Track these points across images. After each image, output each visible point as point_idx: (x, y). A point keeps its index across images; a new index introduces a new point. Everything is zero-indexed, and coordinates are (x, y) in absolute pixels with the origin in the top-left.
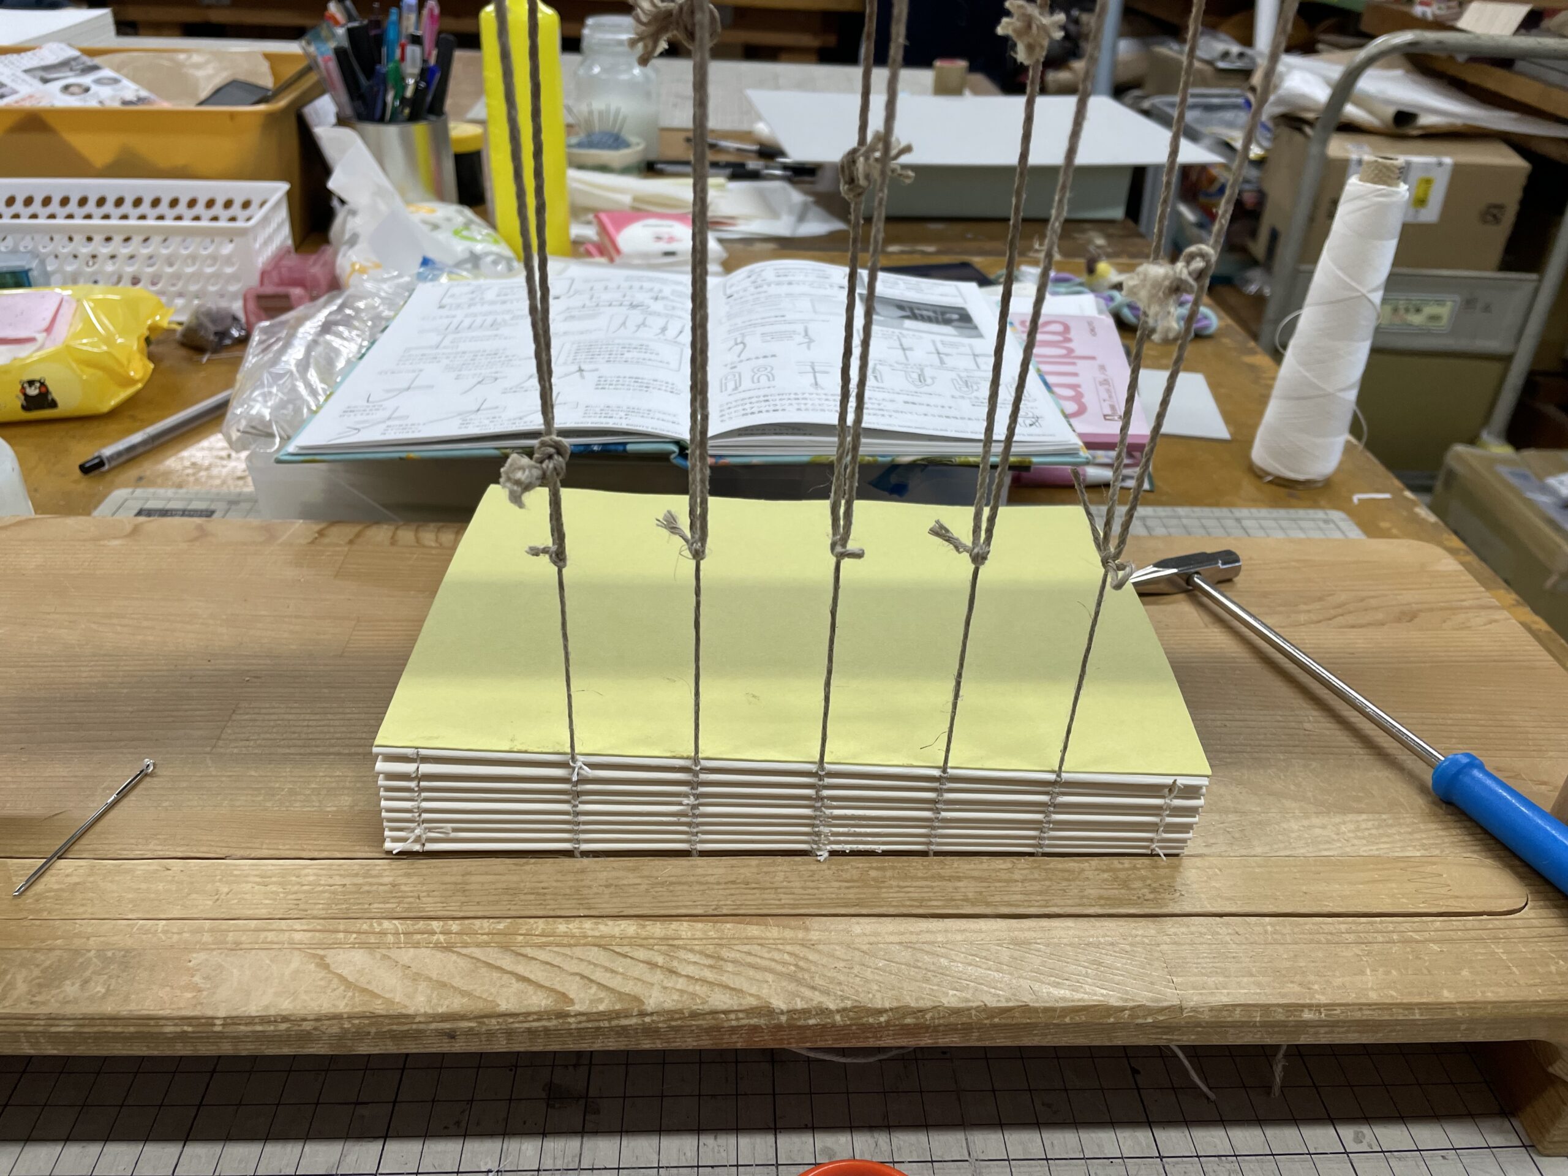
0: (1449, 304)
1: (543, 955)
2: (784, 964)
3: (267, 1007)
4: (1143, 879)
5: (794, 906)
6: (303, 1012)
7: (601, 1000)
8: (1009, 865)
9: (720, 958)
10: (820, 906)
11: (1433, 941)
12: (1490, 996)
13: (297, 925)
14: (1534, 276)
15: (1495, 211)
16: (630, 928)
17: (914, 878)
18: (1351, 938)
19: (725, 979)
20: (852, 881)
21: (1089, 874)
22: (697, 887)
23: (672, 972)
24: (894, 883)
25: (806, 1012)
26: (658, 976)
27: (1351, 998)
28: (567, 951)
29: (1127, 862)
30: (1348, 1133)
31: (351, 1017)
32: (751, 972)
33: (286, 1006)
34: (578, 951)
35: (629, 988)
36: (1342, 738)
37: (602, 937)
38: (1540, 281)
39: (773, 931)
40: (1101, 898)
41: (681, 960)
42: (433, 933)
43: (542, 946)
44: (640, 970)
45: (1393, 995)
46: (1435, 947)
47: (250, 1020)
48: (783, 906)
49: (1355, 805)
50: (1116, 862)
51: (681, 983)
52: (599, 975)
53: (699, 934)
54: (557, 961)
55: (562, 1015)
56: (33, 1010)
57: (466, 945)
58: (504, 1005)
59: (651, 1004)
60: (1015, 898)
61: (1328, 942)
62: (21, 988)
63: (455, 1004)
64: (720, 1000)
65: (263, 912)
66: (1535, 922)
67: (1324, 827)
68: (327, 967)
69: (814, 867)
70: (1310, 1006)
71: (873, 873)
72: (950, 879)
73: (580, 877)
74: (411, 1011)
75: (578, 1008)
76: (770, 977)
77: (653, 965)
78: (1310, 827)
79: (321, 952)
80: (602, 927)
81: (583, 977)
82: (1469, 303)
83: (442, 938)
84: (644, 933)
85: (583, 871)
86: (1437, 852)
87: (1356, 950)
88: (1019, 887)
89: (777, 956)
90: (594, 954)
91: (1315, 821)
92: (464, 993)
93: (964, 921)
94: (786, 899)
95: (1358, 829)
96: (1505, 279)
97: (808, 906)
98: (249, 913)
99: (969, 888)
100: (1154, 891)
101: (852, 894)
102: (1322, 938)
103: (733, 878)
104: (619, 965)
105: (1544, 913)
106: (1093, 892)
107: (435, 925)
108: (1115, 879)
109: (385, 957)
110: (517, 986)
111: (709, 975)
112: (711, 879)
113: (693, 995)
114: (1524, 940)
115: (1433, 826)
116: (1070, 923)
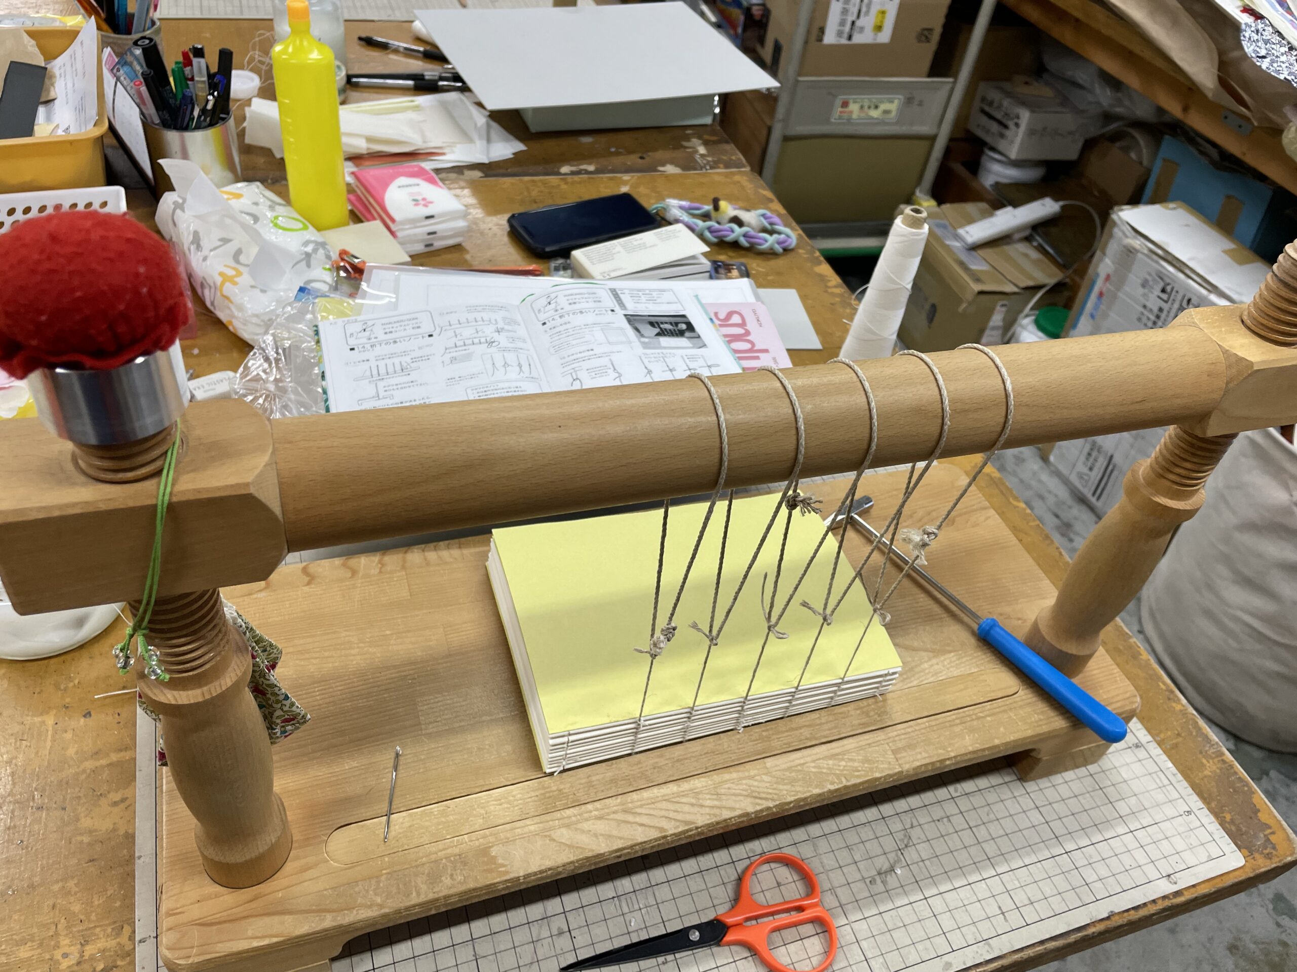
0: (896, 101)
1: (643, 811)
2: (746, 790)
3: (540, 866)
4: (873, 710)
5: (738, 759)
6: (556, 865)
7: (678, 827)
8: (818, 716)
9: (718, 794)
10: (749, 757)
11: (989, 716)
12: (1012, 738)
13: (528, 822)
14: (951, 80)
15: (926, 33)
16: (672, 788)
17: (783, 732)
18: (958, 721)
19: (724, 803)
20: (757, 740)
21: (852, 713)
22: (693, 759)
23: (702, 806)
24: (774, 737)
25: (762, 811)
26: (696, 809)
27: (963, 751)
28: (653, 806)
29: (865, 703)
30: (951, 788)
31: (578, 861)
32: (734, 798)
33: (548, 864)
34: (659, 805)
35: (688, 818)
36: (936, 609)
37: (664, 796)
38: (955, 83)
39: (733, 775)
40: (860, 724)
41: (703, 799)
42: (591, 812)
43: (641, 806)
44: (687, 808)
45: (978, 746)
46: (989, 719)
47: (535, 874)
48: (733, 761)
49: (947, 648)
50: (860, 703)
51: (707, 810)
52: (672, 815)
53: (704, 784)
54: (652, 812)
55: (665, 837)
56: (436, 896)
57: (608, 814)
58: (640, 839)
59: (700, 824)
60: (825, 733)
61: (951, 726)
62: (424, 887)
63: (619, 844)
64: (726, 814)
65: (508, 819)
66: (1024, 697)
67: (937, 664)
68: (554, 840)
69: (738, 736)
70: (948, 759)
71: (764, 734)
72: (796, 729)
73: (640, 766)
74: (602, 852)
75: (671, 832)
76: (742, 798)
77: (693, 805)
78: (932, 665)
79: (547, 833)
80: (662, 790)
81: (666, 817)
82: (909, 101)
83: (596, 813)
84: (681, 789)
85: (639, 762)
86: (983, 668)
87: (960, 727)
88: (826, 727)
89: (741, 787)
90: (664, 805)
91: (934, 661)
92: (621, 838)
93: (808, 750)
94: (734, 757)
95: (951, 662)
96: (933, 82)
97: (744, 758)
98: (502, 821)
99: (806, 732)
100: (879, 716)
101: (760, 747)
102: (947, 724)
103: (705, 751)
104: (678, 807)
105: (1027, 691)
106: (856, 722)
107: (589, 806)
108: (863, 713)
109: (576, 829)
110: (640, 829)
111: (716, 803)
112: (697, 754)
113: (715, 815)
114: (1021, 707)
115: (979, 654)
116: (850, 740)
